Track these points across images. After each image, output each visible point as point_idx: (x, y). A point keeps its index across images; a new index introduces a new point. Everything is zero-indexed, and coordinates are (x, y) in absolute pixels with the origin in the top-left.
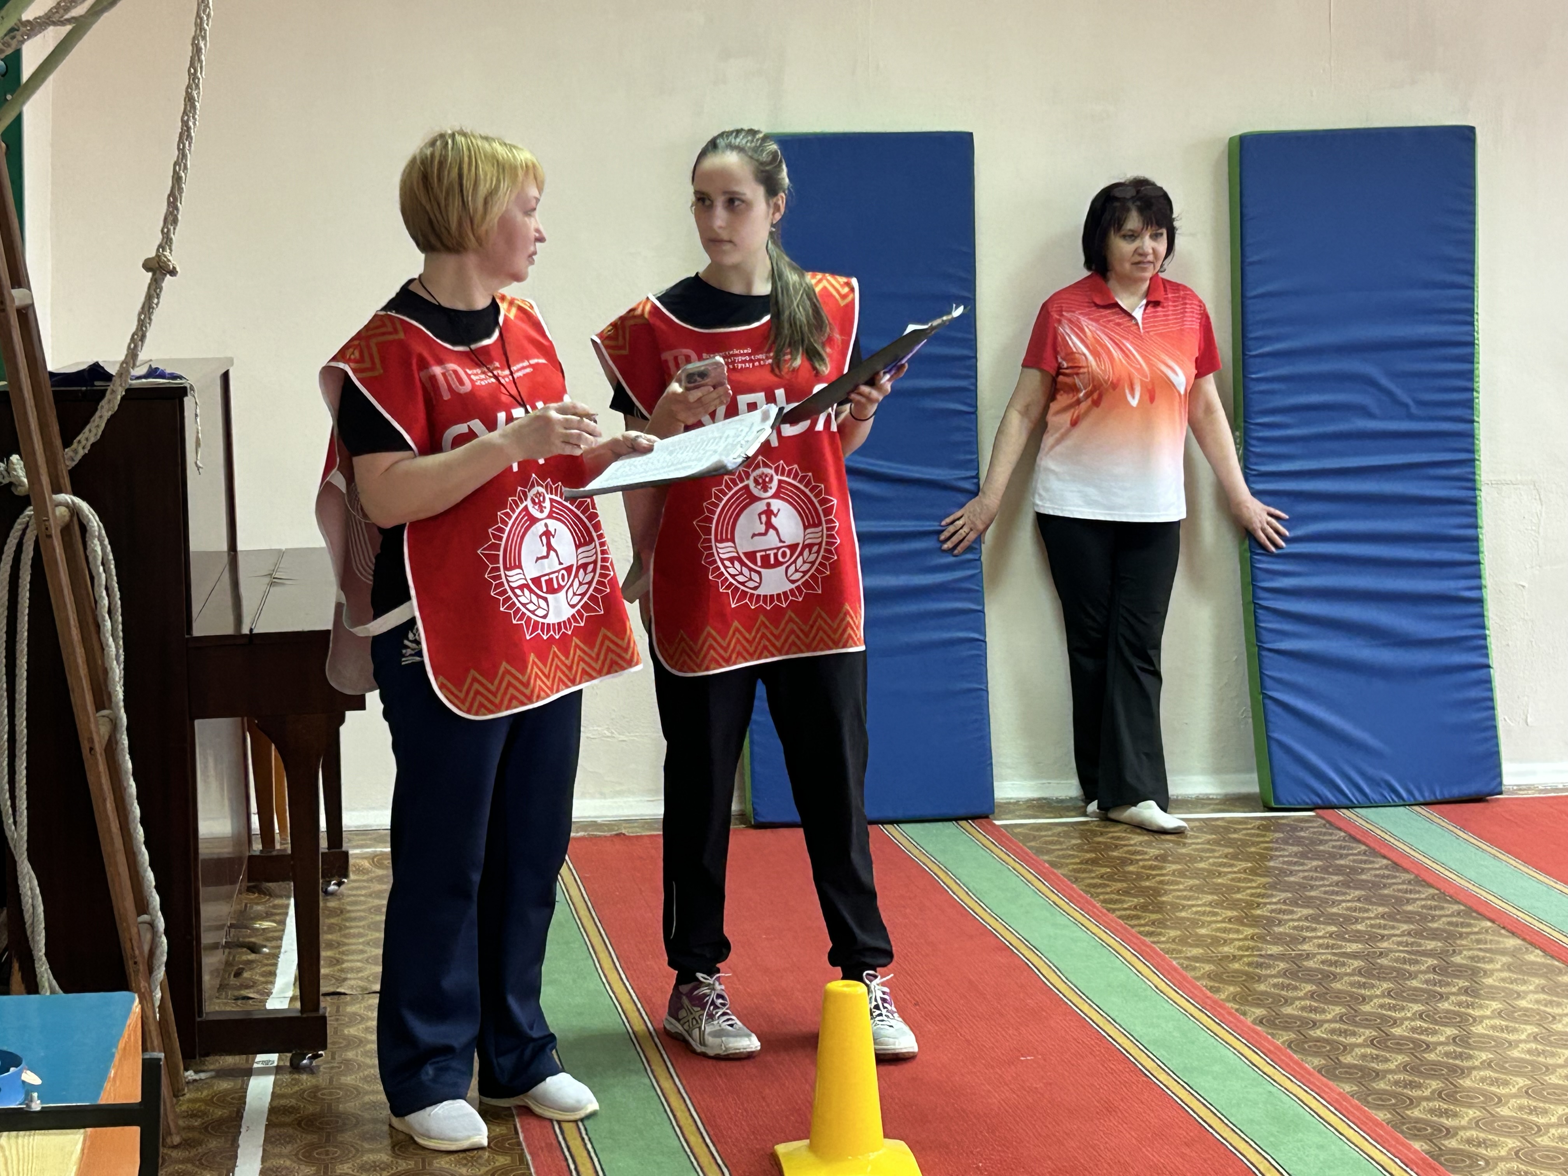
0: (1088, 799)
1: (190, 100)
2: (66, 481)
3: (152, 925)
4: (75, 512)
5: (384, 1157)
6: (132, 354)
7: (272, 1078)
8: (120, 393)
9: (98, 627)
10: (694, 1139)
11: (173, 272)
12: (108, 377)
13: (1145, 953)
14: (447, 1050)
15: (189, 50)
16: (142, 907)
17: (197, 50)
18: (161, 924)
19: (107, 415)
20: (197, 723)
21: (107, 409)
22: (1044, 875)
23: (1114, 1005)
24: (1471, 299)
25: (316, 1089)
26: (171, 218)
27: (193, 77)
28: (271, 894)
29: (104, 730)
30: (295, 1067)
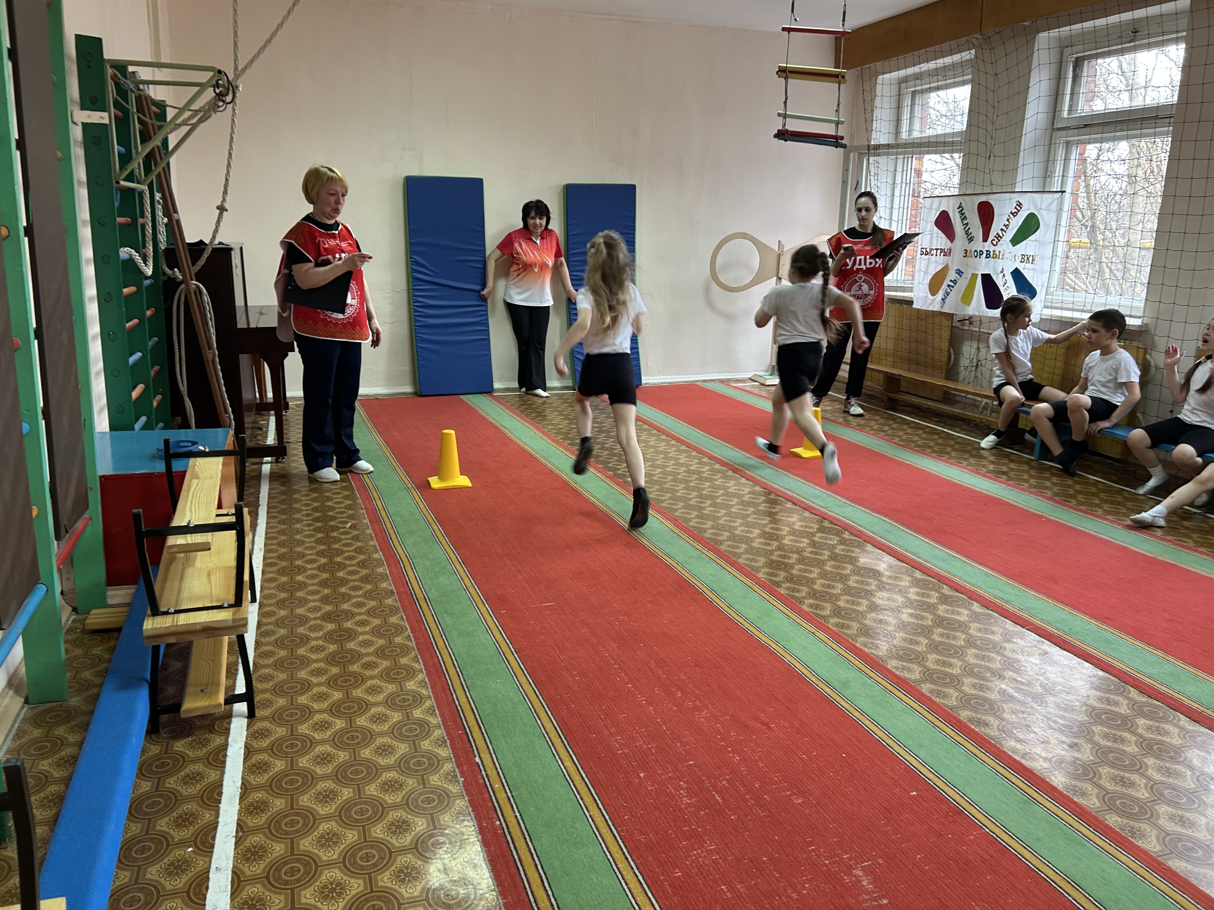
0: (521, 387)
1: (230, 154)
2: (194, 277)
3: (229, 418)
4: (198, 287)
5: (307, 484)
6: (214, 237)
7: (269, 465)
8: (210, 249)
9: (207, 324)
10: (404, 478)
11: (226, 210)
12: (206, 244)
13: (538, 429)
14: (326, 454)
15: (229, 138)
16: (226, 412)
17: (232, 138)
18: (232, 417)
19: (206, 256)
20: (240, 356)
21: (206, 255)
22: (508, 408)
23: (527, 441)
24: (634, 238)
25: (284, 467)
26: (225, 192)
27: (231, 146)
28: (263, 415)
29: (211, 356)
30: (277, 461)
